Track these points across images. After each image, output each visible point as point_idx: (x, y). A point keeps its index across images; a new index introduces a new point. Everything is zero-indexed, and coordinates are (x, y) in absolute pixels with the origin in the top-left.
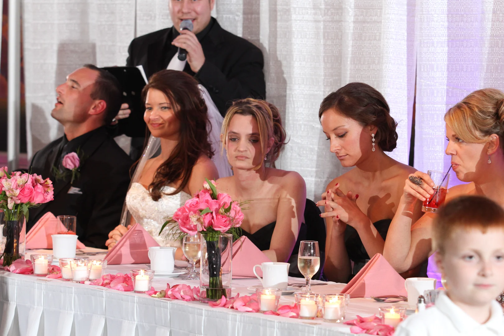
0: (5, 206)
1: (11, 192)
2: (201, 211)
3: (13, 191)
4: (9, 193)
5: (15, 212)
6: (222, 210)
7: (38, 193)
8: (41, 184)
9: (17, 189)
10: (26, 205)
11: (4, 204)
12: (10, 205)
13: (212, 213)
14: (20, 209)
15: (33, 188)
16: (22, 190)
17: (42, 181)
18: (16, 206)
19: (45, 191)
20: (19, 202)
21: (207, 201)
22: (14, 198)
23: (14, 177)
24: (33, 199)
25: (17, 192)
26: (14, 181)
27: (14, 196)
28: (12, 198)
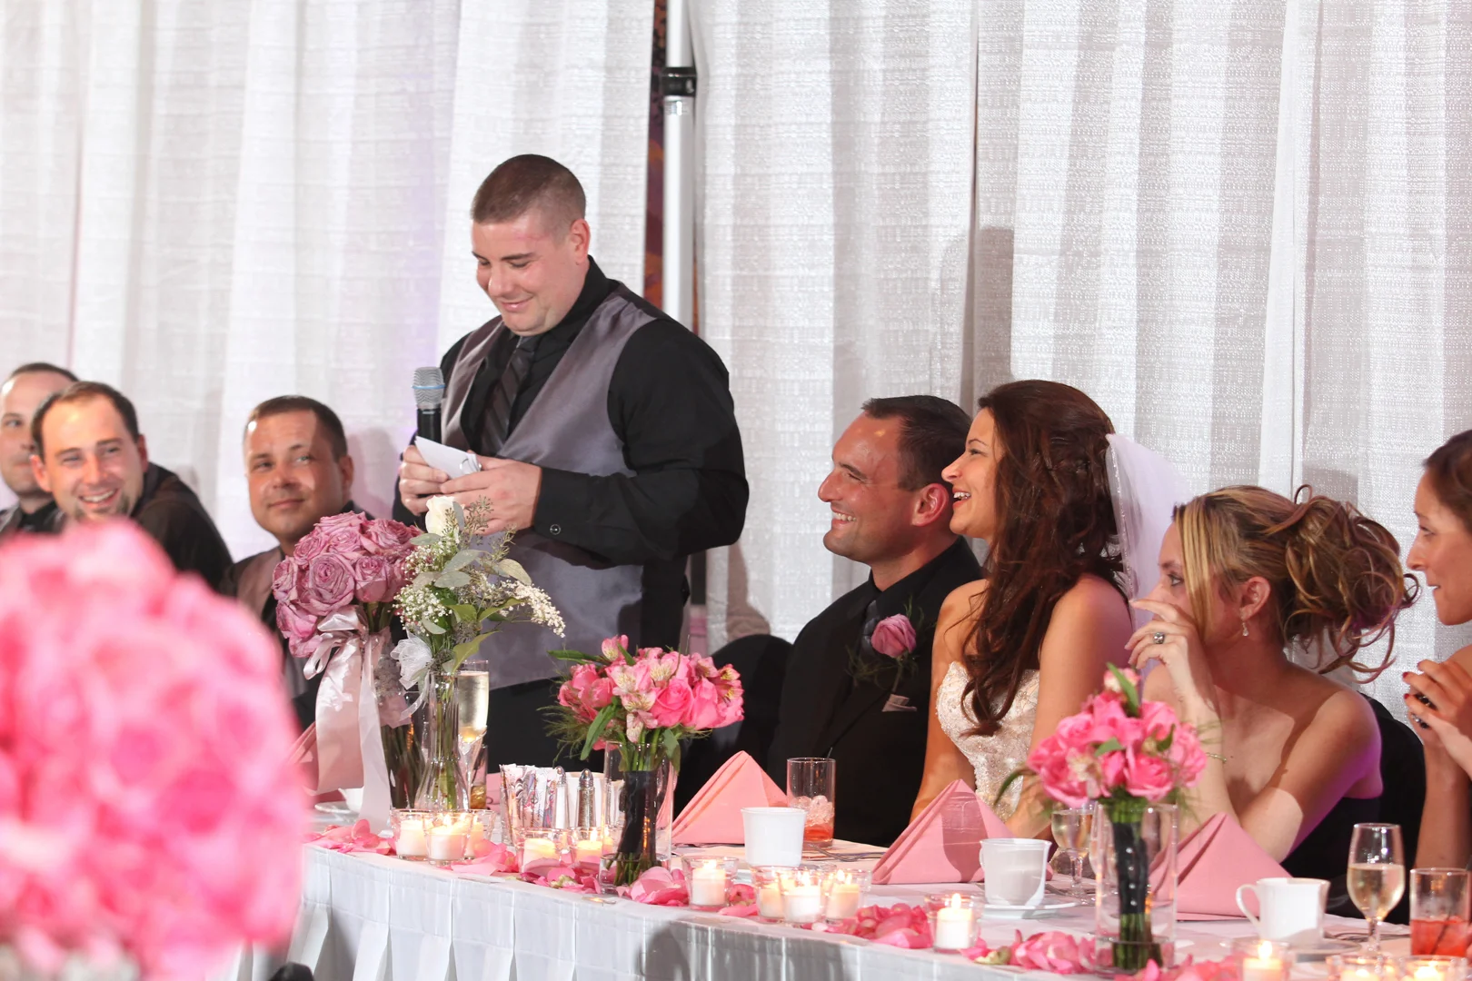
0: (622, 735)
1: (634, 699)
2: (1097, 745)
3: (639, 696)
4: (631, 700)
5: (647, 751)
6: (1149, 745)
7: (702, 702)
8: (710, 679)
9: (649, 691)
10: (674, 731)
11: (619, 729)
12: (634, 732)
13: (1124, 752)
14: (658, 742)
15: (690, 689)
16: (663, 697)
17: (714, 672)
18: (649, 734)
19: (721, 698)
20: (654, 724)
21: (1113, 723)
22: (641, 713)
23: (644, 661)
24: (691, 718)
25: (651, 699)
26: (643, 671)
27: (642, 708)
28: (636, 714)
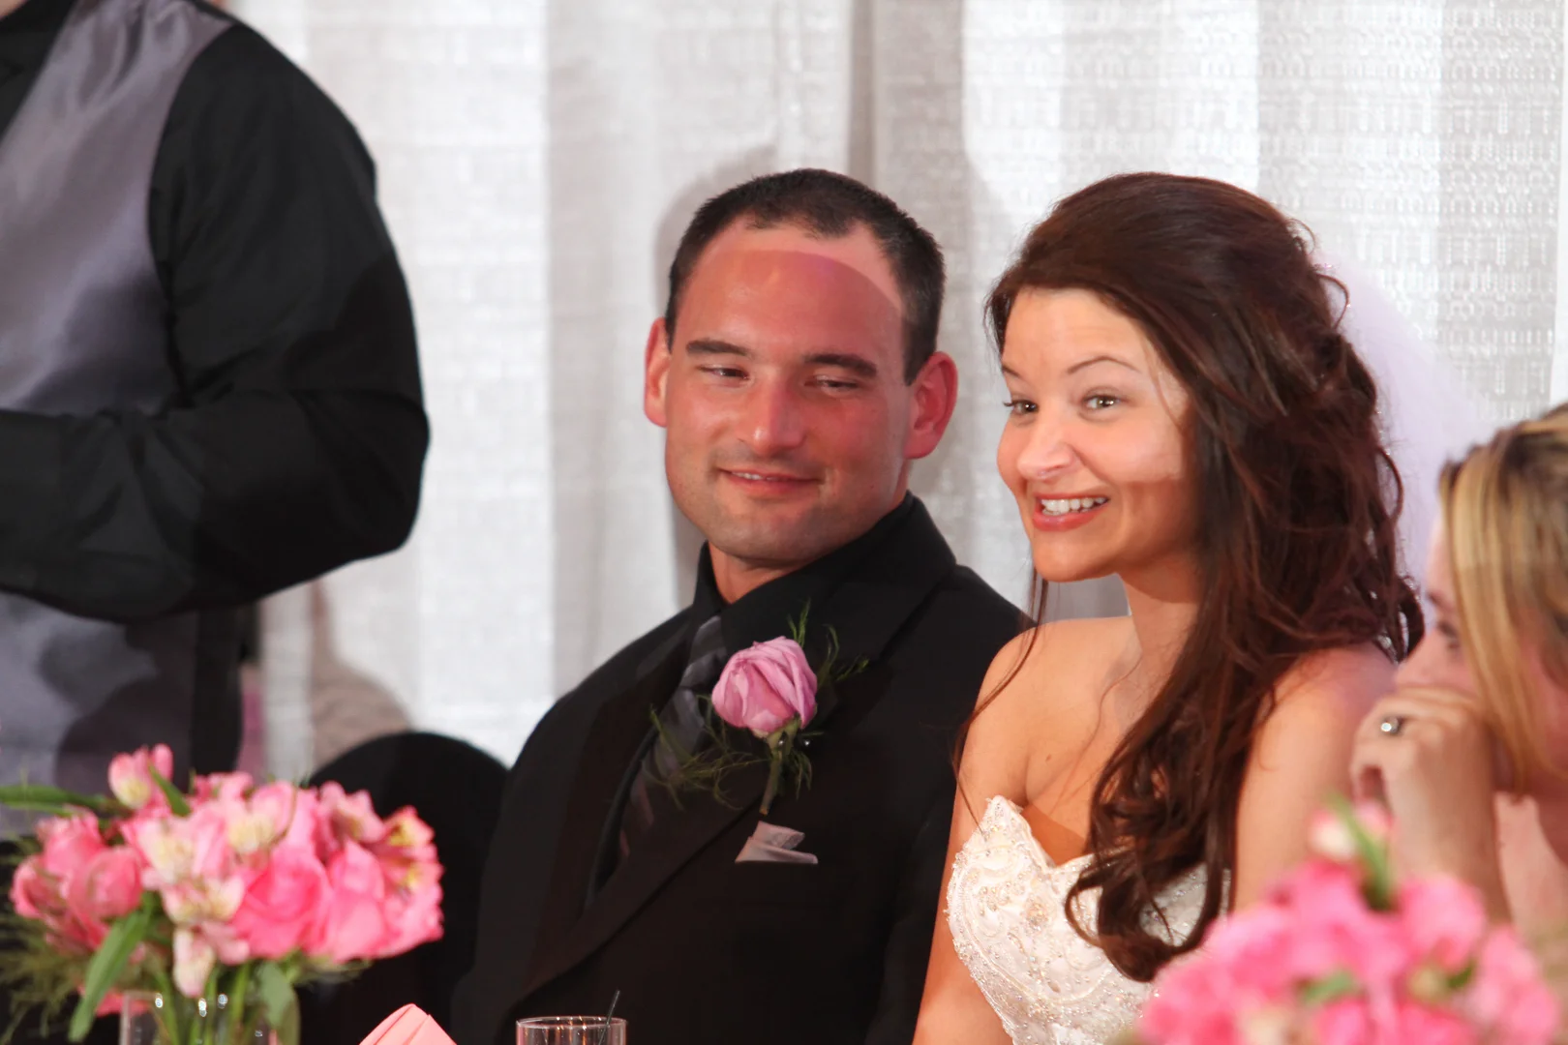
0: (161, 976)
1: (195, 896)
2: (1303, 985)
3: (203, 890)
4: (184, 897)
5: (217, 1015)
6: (1426, 982)
7: (347, 897)
8: (365, 845)
9: (225, 874)
10: (283, 966)
11: (157, 964)
12: (191, 970)
14: (246, 994)
15: (318, 867)
16: (260, 885)
17: (372, 826)
18: (225, 976)
19: (392, 888)
20: (239, 952)
21: (1339, 932)
22: (209, 928)
23: (212, 807)
24: (322, 935)
25: (230, 895)
26: (211, 830)
27: (212, 917)
28: (197, 931)
